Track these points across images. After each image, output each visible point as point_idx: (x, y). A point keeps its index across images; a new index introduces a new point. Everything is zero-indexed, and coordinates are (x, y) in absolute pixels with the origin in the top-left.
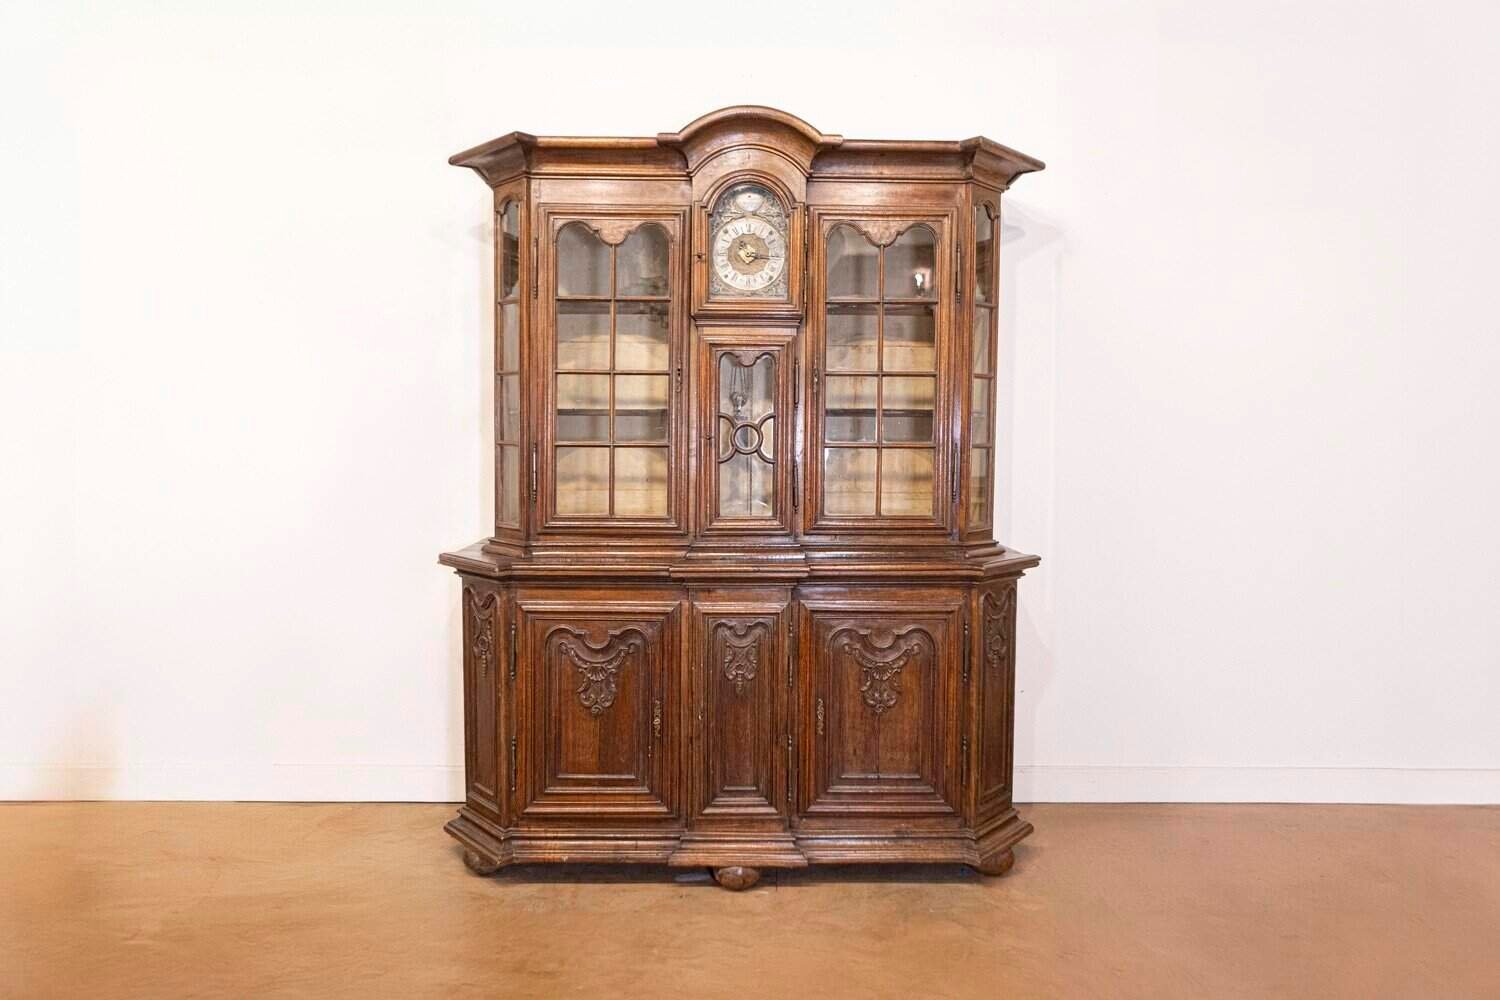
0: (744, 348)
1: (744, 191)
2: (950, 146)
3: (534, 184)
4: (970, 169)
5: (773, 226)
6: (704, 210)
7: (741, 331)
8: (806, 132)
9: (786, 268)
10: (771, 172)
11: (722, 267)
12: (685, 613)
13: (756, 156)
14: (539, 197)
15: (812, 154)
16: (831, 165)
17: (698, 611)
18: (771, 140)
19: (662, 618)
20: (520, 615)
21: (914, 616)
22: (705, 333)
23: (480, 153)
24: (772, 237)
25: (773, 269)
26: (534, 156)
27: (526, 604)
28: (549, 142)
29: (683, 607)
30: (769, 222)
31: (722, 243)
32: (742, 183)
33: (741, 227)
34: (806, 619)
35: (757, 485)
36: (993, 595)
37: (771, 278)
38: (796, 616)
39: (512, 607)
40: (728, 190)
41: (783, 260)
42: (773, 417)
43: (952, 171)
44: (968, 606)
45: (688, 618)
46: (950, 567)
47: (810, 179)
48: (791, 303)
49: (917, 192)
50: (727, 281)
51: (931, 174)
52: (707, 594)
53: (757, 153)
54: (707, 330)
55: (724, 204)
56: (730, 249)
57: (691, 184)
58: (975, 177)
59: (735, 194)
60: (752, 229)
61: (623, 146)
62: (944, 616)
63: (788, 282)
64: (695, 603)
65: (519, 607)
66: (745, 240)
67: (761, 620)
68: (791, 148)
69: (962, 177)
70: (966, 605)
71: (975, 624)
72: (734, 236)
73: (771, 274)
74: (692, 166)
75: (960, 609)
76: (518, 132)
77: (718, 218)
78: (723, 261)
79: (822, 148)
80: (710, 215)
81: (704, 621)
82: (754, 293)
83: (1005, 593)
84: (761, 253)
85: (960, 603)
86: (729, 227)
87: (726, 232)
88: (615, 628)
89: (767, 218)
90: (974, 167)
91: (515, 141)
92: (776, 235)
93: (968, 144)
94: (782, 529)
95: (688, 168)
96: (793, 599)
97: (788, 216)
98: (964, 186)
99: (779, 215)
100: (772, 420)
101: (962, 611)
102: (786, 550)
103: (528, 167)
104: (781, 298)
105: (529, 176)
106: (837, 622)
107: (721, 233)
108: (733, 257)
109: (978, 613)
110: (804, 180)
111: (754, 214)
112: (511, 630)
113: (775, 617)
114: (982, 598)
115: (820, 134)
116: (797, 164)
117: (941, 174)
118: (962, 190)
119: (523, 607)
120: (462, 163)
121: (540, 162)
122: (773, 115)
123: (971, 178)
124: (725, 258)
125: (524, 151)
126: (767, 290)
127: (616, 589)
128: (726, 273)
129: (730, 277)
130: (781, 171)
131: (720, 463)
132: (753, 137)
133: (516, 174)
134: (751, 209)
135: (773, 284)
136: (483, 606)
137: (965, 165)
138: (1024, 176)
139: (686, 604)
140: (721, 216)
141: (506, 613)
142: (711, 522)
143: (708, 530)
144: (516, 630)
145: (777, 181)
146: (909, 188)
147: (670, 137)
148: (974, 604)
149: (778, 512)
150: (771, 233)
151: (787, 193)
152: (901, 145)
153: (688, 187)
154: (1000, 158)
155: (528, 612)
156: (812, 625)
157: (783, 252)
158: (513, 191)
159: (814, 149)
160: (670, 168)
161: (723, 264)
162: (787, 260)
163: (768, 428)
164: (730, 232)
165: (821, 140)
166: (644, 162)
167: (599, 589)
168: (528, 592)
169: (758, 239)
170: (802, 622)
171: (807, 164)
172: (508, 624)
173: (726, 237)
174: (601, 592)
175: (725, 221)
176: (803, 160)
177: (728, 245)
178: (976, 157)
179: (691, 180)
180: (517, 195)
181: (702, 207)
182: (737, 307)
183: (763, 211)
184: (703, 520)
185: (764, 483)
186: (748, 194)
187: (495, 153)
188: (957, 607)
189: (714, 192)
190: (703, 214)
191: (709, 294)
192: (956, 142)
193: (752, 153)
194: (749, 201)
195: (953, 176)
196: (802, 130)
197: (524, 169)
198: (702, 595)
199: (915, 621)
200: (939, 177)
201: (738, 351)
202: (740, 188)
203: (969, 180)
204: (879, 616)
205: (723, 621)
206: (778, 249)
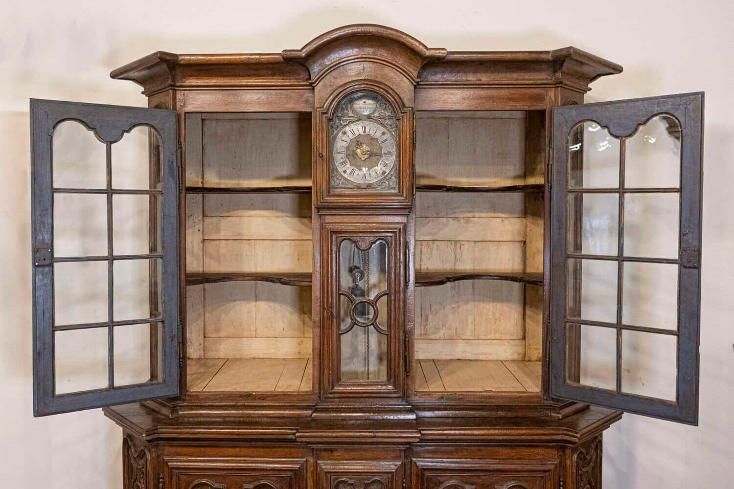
0: (361, 235)
1: (360, 98)
2: (543, 56)
3: (179, 95)
4: (559, 75)
5: (385, 127)
6: (325, 116)
7: (358, 219)
8: (414, 46)
9: (397, 164)
10: (382, 81)
11: (342, 164)
12: (311, 469)
13: (370, 68)
14: (184, 106)
15: (419, 66)
16: (436, 73)
17: (322, 470)
18: (383, 54)
19: (289, 474)
20: (166, 469)
21: (515, 474)
22: (327, 221)
23: (136, 68)
24: (385, 137)
25: (386, 165)
26: (178, 72)
27: (172, 461)
28: (189, 60)
29: (309, 463)
30: (382, 124)
31: (341, 143)
32: (357, 91)
33: (357, 129)
34: (417, 476)
35: (373, 345)
36: (584, 451)
37: (384, 173)
38: (408, 471)
39: (160, 464)
40: (346, 98)
41: (394, 156)
42: (388, 294)
43: (542, 76)
44: (562, 465)
45: (313, 473)
46: (547, 432)
47: (417, 86)
48: (402, 196)
49: (513, 97)
50: (346, 176)
51: (524, 79)
52: (330, 453)
53: (371, 65)
54: (328, 219)
55: (342, 109)
56: (348, 148)
57: (314, 93)
58: (564, 82)
59: (352, 101)
60: (367, 130)
61: (253, 61)
62: (543, 475)
63: (399, 177)
64: (319, 462)
65: (166, 463)
66: (361, 139)
67: (377, 478)
68: (401, 61)
69: (550, 82)
70: (561, 462)
71: (569, 480)
72: (351, 136)
73: (384, 169)
74: (314, 77)
75: (556, 468)
76: (160, 52)
77: (337, 121)
78: (342, 158)
79: (428, 60)
80: (330, 120)
81: (327, 479)
82: (369, 186)
83: (593, 446)
84: (375, 151)
85: (556, 462)
86: (347, 129)
87: (345, 133)
88: (249, 483)
89: (380, 121)
90: (563, 73)
91: (159, 60)
92: (388, 136)
93: (559, 54)
94: (395, 393)
95: (310, 78)
96: (406, 457)
97: (398, 120)
98: (553, 89)
99: (390, 118)
100: (386, 296)
101: (558, 469)
102: (400, 411)
103: (173, 81)
104: (393, 191)
105: (174, 88)
106: (445, 478)
107: (340, 134)
108: (351, 155)
109: (571, 470)
110: (412, 88)
111: (369, 117)
112: (159, 482)
113: (390, 475)
114: (575, 456)
115: (426, 47)
116: (406, 74)
117: (533, 80)
118: (552, 93)
119: (169, 464)
120: (121, 76)
121: (185, 76)
122: (385, 32)
123: (561, 83)
124: (343, 156)
125: (169, 68)
126: (381, 183)
127: (249, 447)
128: (344, 169)
129: (348, 171)
130: (391, 80)
131: (340, 334)
132: (368, 51)
133: (163, 86)
134: (366, 113)
135: (385, 177)
136: (138, 456)
137: (555, 72)
138: (602, 78)
139: (311, 460)
140: (340, 120)
141: (154, 468)
142: (333, 387)
143: (331, 393)
144: (163, 482)
145: (388, 89)
146: (504, 92)
147: (293, 54)
148: (568, 463)
149: (392, 376)
150: (384, 134)
151: (398, 100)
152: (498, 56)
153: (311, 95)
154: (582, 63)
155: (173, 468)
156: (422, 482)
157: (394, 150)
158: (163, 100)
159: (421, 61)
160: (295, 79)
161: (341, 161)
162: (399, 156)
163: (383, 303)
164: (349, 133)
165: (428, 53)
166: (273, 75)
167: (236, 447)
168: (174, 450)
169: (372, 139)
170: (414, 478)
171: (415, 74)
172: (157, 478)
173: (345, 138)
174: (237, 450)
175: (343, 124)
176: (411, 70)
177: (345, 145)
178: (565, 64)
179: (313, 89)
180: (165, 104)
181: (323, 113)
182: (355, 200)
183: (376, 115)
184: (326, 384)
185: (380, 343)
186: (364, 100)
187: (149, 68)
188: (553, 467)
189: (333, 100)
190: (324, 119)
191: (329, 188)
192: (547, 52)
193: (367, 65)
194: (365, 106)
195: (544, 82)
196: (410, 45)
197: (170, 82)
198: (324, 454)
199: (515, 479)
200: (532, 82)
201: (355, 237)
202: (356, 96)
203: (558, 84)
204: (481, 474)
205: (344, 479)
206: (389, 146)
